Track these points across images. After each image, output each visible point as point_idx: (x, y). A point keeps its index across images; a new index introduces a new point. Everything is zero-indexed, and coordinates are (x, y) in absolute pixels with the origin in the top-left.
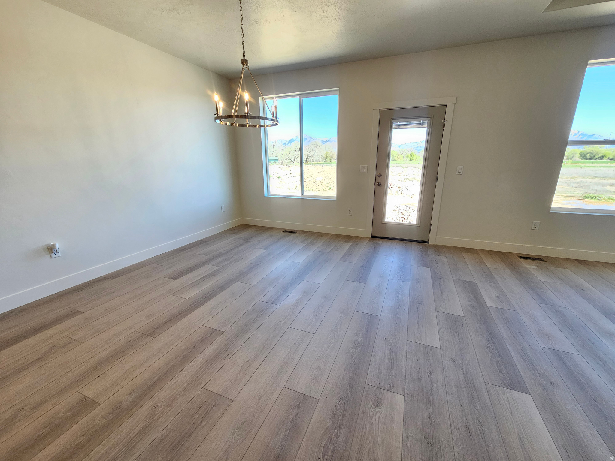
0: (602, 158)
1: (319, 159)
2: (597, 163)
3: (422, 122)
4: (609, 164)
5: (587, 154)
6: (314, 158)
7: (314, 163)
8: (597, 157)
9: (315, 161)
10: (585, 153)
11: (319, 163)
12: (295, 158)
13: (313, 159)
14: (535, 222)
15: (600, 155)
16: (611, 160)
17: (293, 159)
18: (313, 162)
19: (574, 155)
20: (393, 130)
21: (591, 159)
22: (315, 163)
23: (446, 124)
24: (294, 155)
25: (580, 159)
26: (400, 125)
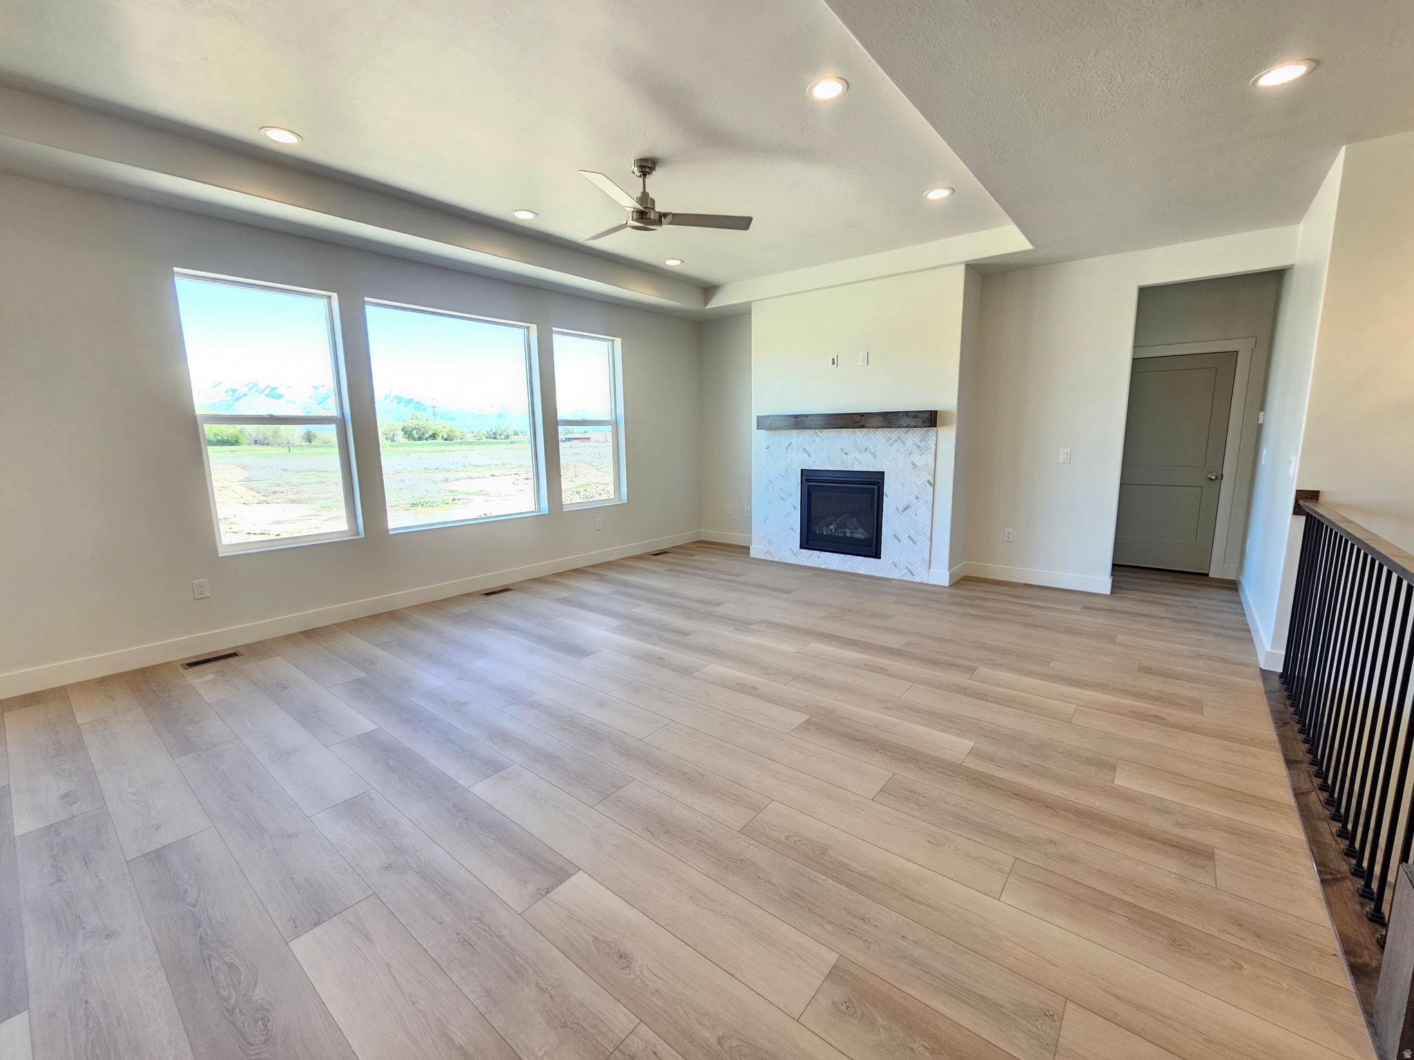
0: (434, 436)
2: (428, 445)
4: (443, 448)
5: (413, 430)
8: (427, 435)
10: (410, 429)
14: (197, 581)
15: (430, 433)
16: (446, 440)
19: (395, 432)
21: (420, 439)
25: (407, 440)
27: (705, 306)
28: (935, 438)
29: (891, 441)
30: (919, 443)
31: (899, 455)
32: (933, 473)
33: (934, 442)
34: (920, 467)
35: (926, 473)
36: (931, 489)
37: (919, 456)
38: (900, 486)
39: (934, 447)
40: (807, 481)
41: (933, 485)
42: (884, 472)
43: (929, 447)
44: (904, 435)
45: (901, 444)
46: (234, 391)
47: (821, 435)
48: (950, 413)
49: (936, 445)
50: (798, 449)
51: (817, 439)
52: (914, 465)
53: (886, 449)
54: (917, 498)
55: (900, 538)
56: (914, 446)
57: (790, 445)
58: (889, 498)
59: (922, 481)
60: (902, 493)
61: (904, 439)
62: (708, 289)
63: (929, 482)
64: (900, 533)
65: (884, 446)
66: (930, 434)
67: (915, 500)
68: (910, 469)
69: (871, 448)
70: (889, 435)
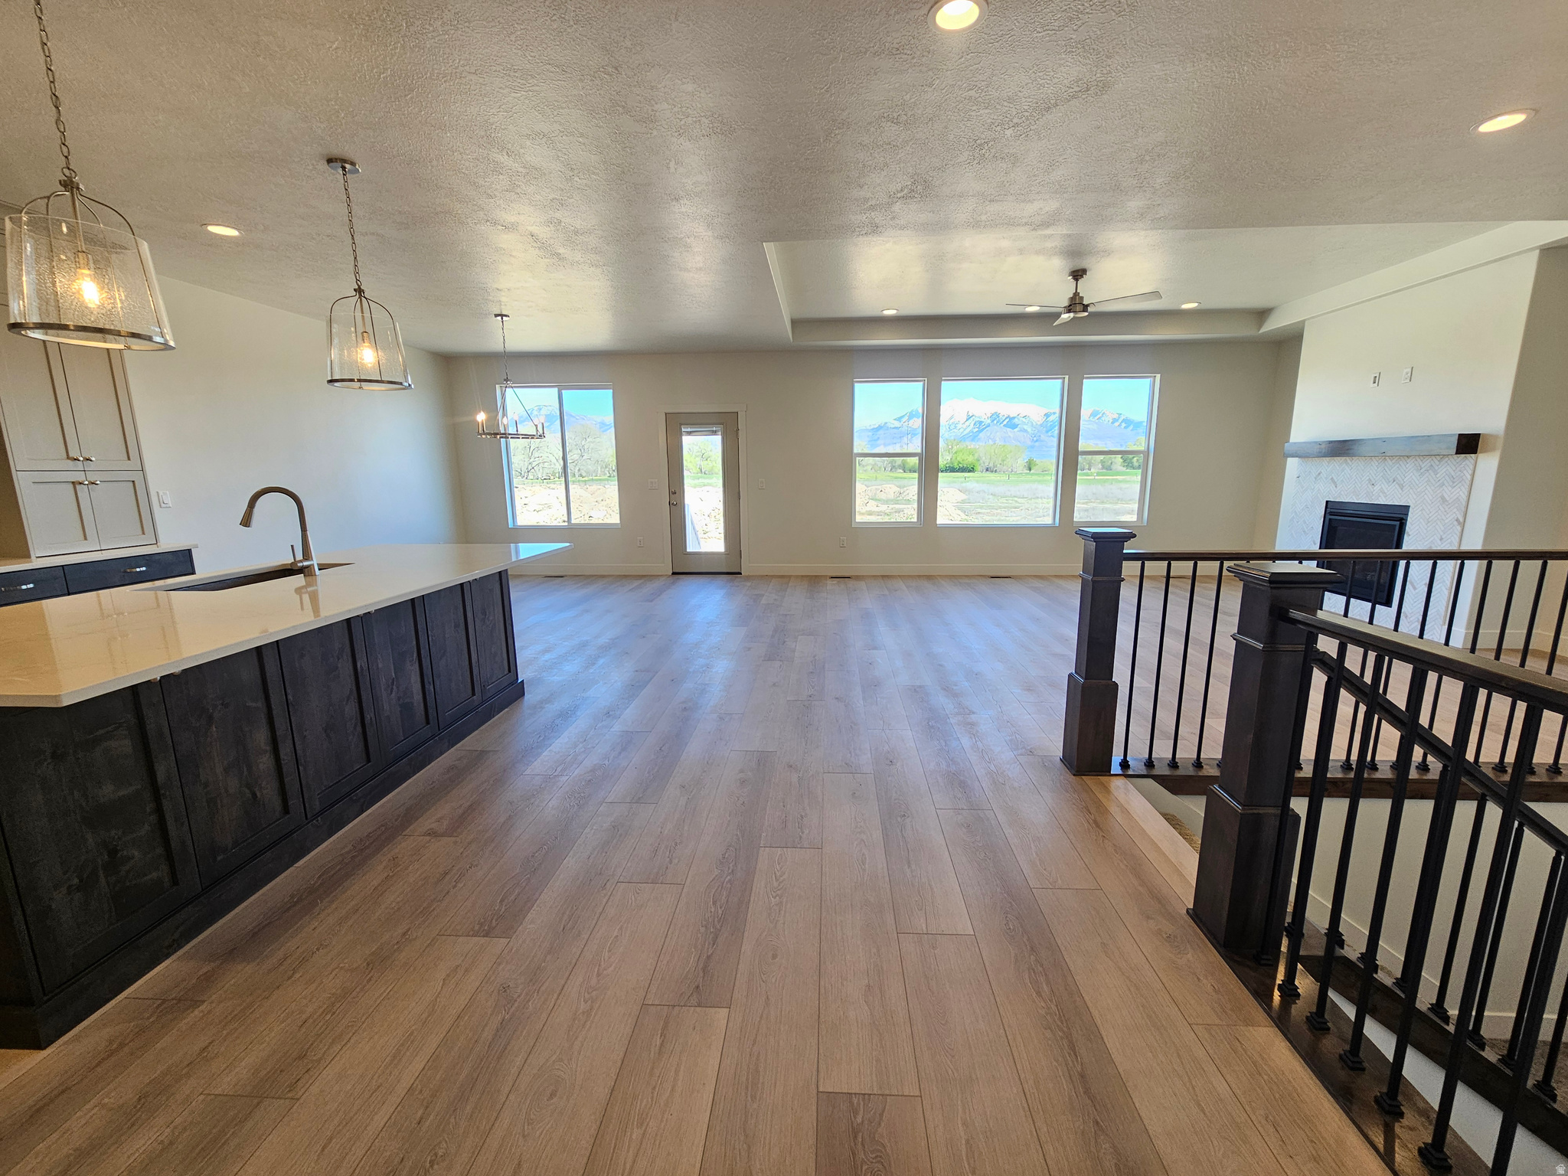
1: (595, 468)
3: (714, 429)
6: (582, 467)
7: (584, 479)
9: (584, 475)
11: (597, 480)
12: (530, 467)
13: (579, 470)
17: (524, 469)
18: (581, 475)
20: (683, 437)
22: (586, 479)
23: (740, 432)
24: (527, 460)
26: (691, 432)
27: (1259, 330)
28: (1472, 467)
29: (1422, 471)
30: (1453, 473)
31: (1428, 487)
32: (1463, 509)
33: (1470, 472)
34: (1450, 502)
35: (1455, 510)
36: (1459, 528)
37: (1450, 488)
38: (1424, 524)
39: (1469, 477)
40: (1331, 514)
41: (1463, 525)
42: (1409, 506)
43: (1464, 477)
44: (1438, 463)
45: (1432, 474)
46: (981, 422)
47: (1351, 463)
48: (1495, 437)
49: (1473, 475)
50: (1326, 478)
51: (1346, 467)
52: (1443, 498)
53: (1416, 480)
54: (1441, 539)
55: (1415, 584)
56: (1447, 477)
57: (1319, 474)
58: (1410, 537)
59: (1449, 519)
60: (1425, 531)
61: (1436, 468)
62: (1262, 314)
63: (1457, 520)
64: (1416, 579)
65: (1413, 477)
66: (1467, 462)
67: (1439, 541)
68: (1439, 504)
69: (1400, 479)
70: (1421, 463)
